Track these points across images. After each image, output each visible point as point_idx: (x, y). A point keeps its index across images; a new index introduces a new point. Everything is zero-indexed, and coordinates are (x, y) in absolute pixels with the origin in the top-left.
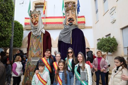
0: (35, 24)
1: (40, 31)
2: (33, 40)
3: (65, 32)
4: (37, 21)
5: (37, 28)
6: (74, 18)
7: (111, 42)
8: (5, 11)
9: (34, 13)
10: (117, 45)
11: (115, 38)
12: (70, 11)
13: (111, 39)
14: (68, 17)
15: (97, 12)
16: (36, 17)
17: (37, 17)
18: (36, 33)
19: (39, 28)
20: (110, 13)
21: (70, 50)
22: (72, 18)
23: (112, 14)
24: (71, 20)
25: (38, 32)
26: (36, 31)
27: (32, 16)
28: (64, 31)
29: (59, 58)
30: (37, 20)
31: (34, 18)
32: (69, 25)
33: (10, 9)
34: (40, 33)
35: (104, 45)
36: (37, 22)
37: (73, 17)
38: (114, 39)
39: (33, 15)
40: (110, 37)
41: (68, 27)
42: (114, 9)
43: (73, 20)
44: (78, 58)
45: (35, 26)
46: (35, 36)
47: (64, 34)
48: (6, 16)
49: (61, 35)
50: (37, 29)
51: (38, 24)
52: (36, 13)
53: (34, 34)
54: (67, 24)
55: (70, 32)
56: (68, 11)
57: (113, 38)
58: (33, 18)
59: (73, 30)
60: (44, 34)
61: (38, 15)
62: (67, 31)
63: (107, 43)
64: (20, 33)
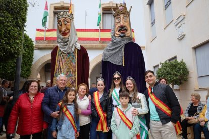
0: (64, 34)
1: (72, 46)
2: (60, 60)
3: (114, 47)
4: (68, 29)
5: (68, 41)
6: (127, 26)
7: (179, 68)
8: (16, 11)
9: (64, 16)
10: (188, 72)
11: (184, 61)
12: (122, 16)
13: (178, 64)
14: (119, 25)
15: (153, 23)
16: (66, 22)
17: (68, 23)
18: (65, 49)
19: (71, 40)
20: (176, 25)
21: (116, 75)
22: (125, 26)
23: (178, 26)
24: (123, 29)
25: (69, 47)
26: (67, 45)
27: (61, 22)
28: (112, 46)
29: (102, 87)
30: (69, 27)
31: (63, 25)
32: (120, 36)
33: (22, 9)
34: (73, 49)
35: (168, 73)
36: (67, 31)
37: (126, 24)
38: (183, 64)
39: (61, 20)
40: (176, 61)
41: (118, 39)
42: (182, 19)
43: (126, 30)
44: (127, 86)
45: (65, 36)
46: (64, 54)
47: (112, 50)
48: (17, 18)
49: (107, 53)
50: (68, 43)
51: (70, 34)
52: (66, 16)
53: (62, 50)
54: (116, 35)
55: (122, 48)
56: (118, 15)
57: (181, 62)
58: (61, 25)
59: (126, 45)
60: (78, 50)
61: (69, 20)
62: (117, 46)
63: (172, 70)
64: (29, 54)
